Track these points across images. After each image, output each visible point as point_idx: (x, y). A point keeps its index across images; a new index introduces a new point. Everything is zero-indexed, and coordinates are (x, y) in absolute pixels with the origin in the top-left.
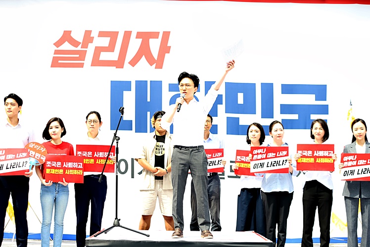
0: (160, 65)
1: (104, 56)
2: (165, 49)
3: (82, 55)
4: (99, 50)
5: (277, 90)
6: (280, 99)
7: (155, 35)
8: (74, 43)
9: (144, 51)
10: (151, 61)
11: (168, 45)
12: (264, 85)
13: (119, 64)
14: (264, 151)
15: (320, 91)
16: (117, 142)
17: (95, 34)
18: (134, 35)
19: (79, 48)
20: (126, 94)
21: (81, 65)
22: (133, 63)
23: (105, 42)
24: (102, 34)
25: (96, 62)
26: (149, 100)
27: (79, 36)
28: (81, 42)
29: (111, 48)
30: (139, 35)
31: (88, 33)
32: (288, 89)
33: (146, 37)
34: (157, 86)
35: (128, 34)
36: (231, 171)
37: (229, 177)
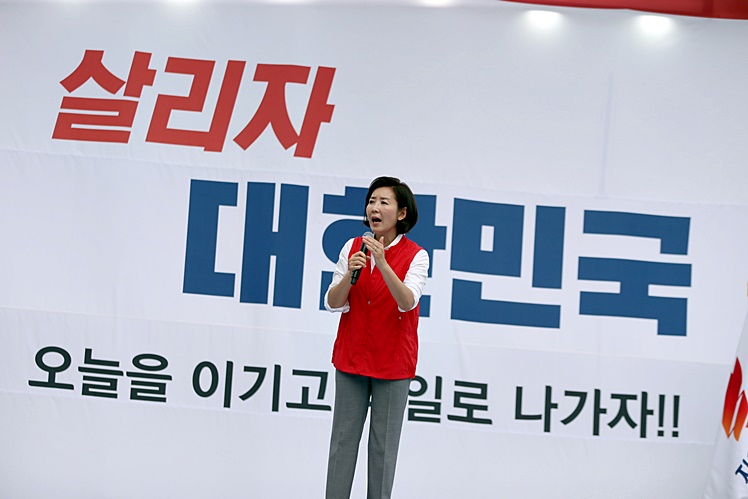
0: (306, 150)
1: (178, 120)
2: (319, 111)
3: (127, 112)
4: (165, 104)
5: (573, 224)
6: (578, 244)
7: (298, 74)
8: (109, 82)
9: (272, 112)
10: (286, 136)
11: (329, 102)
12: (541, 211)
13: (212, 140)
15: (673, 232)
17: (157, 64)
18: (249, 72)
19: (120, 95)
21: (123, 138)
22: (246, 139)
23: (181, 85)
24: (175, 65)
25: (159, 132)
26: (275, 229)
27: (120, 67)
28: (126, 80)
29: (194, 102)
30: (263, 72)
31: (141, 59)
32: (598, 222)
33: (276, 76)
34: (296, 196)
35: (235, 69)
36: (457, 404)
37: (451, 418)
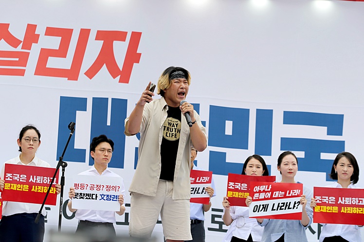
0: (125, 79)
1: (53, 63)
2: (133, 56)
3: (23, 58)
4: (46, 54)
5: (278, 119)
6: (280, 131)
7: (121, 36)
8: (13, 41)
9: (106, 57)
10: (114, 71)
11: (138, 52)
12: (259, 112)
13: (72, 74)
14: (268, 188)
15: (334, 123)
16: (63, 170)
17: (40, 31)
18: (93, 35)
19: (19, 49)
20: (79, 114)
21: (21, 73)
22: (91, 73)
23: (54, 43)
24: (50, 32)
25: (42, 70)
26: (109, 124)
27: (19, 33)
28: (23, 40)
29: (61, 52)
30: (101, 35)
31: (31, 28)
32: (291, 118)
33: (108, 37)
34: (120, 105)
35: (85, 34)
36: (213, 221)
37: (210, 229)
